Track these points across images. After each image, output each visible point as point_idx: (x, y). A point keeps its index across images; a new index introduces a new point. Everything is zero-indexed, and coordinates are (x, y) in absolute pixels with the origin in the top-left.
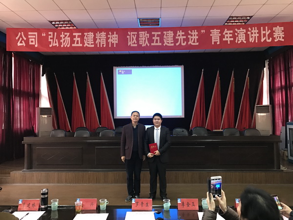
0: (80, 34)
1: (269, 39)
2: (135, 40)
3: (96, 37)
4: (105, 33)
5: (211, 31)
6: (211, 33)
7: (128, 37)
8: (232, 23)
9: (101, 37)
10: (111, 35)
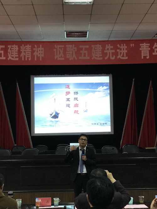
0: (4, 47)
2: (62, 54)
3: (21, 50)
4: (30, 46)
5: (141, 45)
6: (140, 47)
7: (55, 50)
9: (26, 50)
10: (37, 48)
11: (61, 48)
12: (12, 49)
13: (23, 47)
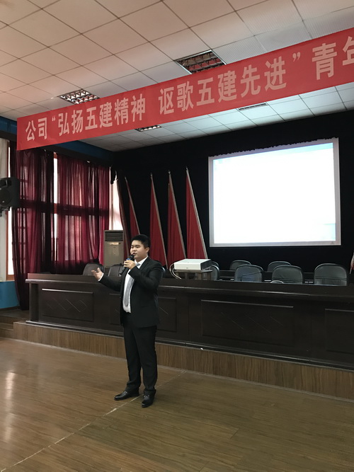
0: (95, 108)
2: (170, 103)
3: (115, 109)
4: (127, 100)
5: (314, 50)
6: (313, 55)
7: (160, 98)
9: (122, 108)
10: (136, 100)
11: (169, 92)
12: (104, 109)
13: (117, 104)
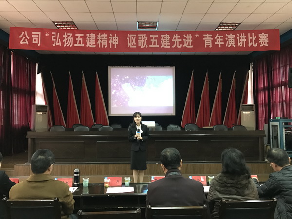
0: (83, 35)
1: (255, 44)
2: (134, 42)
3: (98, 38)
4: (106, 35)
5: (204, 35)
6: (204, 37)
7: (128, 39)
8: (223, 28)
9: (102, 39)
10: (112, 36)
11: (134, 37)
12: (90, 37)
13: (99, 36)
